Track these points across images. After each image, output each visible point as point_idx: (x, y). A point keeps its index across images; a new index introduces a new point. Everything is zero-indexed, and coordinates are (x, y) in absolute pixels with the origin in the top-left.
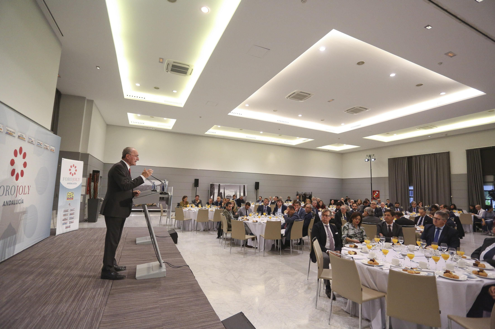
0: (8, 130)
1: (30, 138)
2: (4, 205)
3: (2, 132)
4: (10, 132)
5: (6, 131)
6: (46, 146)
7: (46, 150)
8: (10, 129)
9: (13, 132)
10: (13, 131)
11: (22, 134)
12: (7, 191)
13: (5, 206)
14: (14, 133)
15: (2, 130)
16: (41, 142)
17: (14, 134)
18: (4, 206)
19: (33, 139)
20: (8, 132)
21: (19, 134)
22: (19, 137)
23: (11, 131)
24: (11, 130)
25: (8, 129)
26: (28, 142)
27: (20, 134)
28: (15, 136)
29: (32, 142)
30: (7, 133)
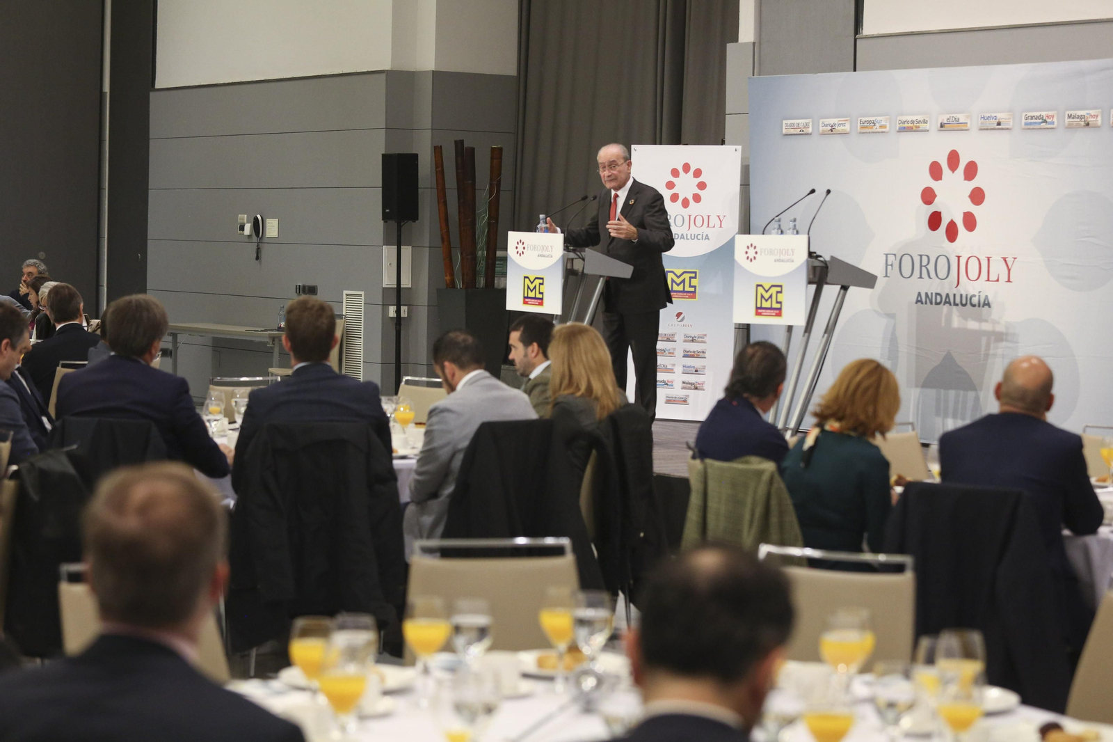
0: (904, 122)
1: (987, 115)
2: (919, 301)
3: (887, 132)
4: (910, 125)
5: (898, 126)
6: (1080, 117)
7: (1087, 129)
8: (910, 118)
9: (922, 120)
10: (920, 118)
11: (954, 115)
12: (924, 270)
13: (924, 305)
14: (925, 122)
15: (886, 127)
16: (1044, 114)
17: (922, 126)
18: (919, 303)
19: (1000, 116)
20: (906, 125)
21: (943, 118)
22: (942, 126)
23: (913, 122)
24: (914, 118)
25: (904, 119)
26: (981, 129)
27: (948, 116)
28: (928, 128)
29: (999, 124)
30: (903, 130)
